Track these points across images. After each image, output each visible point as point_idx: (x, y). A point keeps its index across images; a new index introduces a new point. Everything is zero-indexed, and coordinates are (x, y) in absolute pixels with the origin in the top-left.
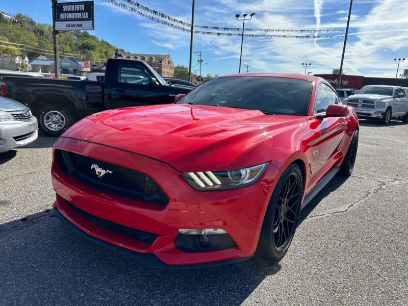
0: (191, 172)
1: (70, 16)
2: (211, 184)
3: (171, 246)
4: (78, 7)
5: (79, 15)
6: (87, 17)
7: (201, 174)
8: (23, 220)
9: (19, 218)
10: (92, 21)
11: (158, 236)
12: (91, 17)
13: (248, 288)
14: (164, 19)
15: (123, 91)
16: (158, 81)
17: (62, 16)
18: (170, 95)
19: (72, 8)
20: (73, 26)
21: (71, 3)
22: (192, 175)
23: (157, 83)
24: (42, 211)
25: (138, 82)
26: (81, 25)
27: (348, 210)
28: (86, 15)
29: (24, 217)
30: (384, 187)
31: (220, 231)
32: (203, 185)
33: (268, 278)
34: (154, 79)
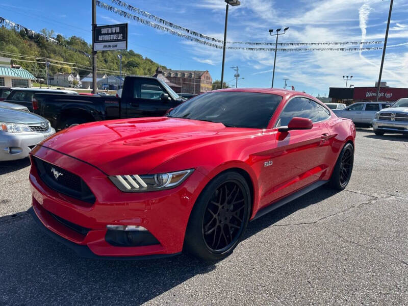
0: (119, 175)
1: (107, 37)
2: (137, 186)
3: (103, 239)
4: (114, 30)
5: (114, 37)
6: (122, 38)
7: (128, 177)
8: (14, 216)
10: (125, 42)
11: (91, 230)
12: (125, 39)
15: (138, 106)
17: (101, 38)
19: (109, 30)
20: (109, 46)
21: (108, 26)
23: (169, 98)
26: (116, 46)
27: (318, 223)
28: (121, 37)
29: (15, 213)
31: (141, 228)
32: (129, 187)
34: (166, 94)
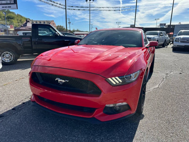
0: (109, 78)
1: (4, 2)
2: (118, 82)
3: (102, 113)
5: (8, 2)
6: (13, 2)
7: (113, 78)
8: (13, 109)
9: (11, 109)
10: (16, 5)
11: (97, 109)
12: (15, 3)
13: (135, 127)
14: (52, 3)
15: (42, 40)
16: (58, 34)
18: (66, 40)
20: (6, 7)
22: (110, 79)
23: (58, 35)
24: (21, 103)
25: (46, 35)
26: (10, 7)
27: (159, 87)
29: (13, 108)
30: (168, 75)
31: (124, 103)
32: (115, 83)
33: (141, 121)
34: (56, 33)
